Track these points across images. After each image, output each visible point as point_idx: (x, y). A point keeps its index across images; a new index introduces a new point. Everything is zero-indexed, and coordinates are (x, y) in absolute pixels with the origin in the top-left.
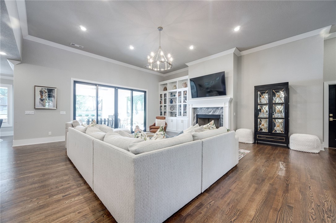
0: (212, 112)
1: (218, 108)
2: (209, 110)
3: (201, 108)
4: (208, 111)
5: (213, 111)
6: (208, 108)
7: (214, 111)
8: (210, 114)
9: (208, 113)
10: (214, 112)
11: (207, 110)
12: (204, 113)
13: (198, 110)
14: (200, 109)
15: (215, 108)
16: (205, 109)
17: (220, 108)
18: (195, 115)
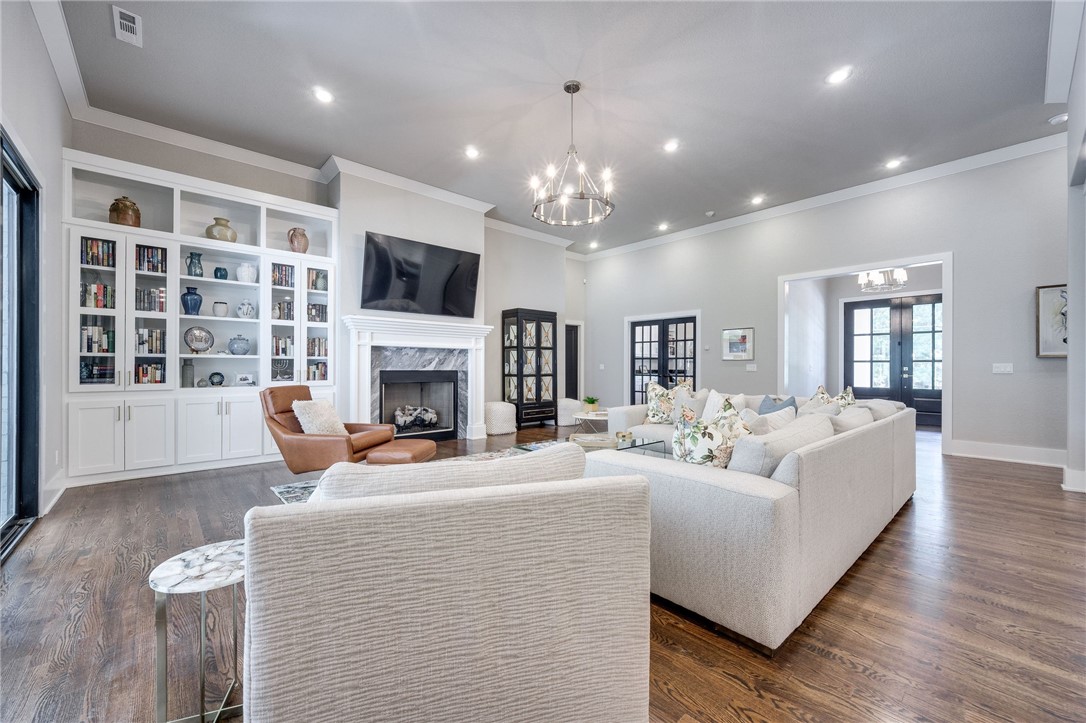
0: (434, 364)
1: (451, 351)
2: (428, 356)
3: (399, 349)
4: (422, 360)
5: (437, 359)
6: (423, 350)
7: (440, 360)
8: (431, 368)
9: (425, 366)
10: (441, 362)
11: (421, 357)
12: (409, 365)
13: (388, 353)
14: (393, 352)
15: (444, 349)
16: (411, 353)
17: (456, 353)
18: (377, 371)
